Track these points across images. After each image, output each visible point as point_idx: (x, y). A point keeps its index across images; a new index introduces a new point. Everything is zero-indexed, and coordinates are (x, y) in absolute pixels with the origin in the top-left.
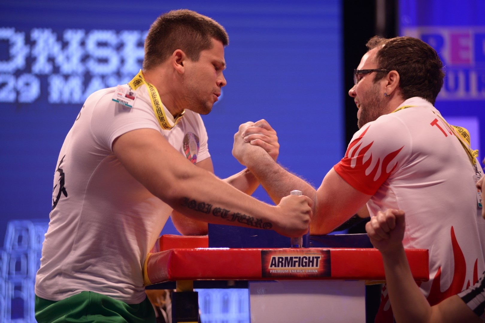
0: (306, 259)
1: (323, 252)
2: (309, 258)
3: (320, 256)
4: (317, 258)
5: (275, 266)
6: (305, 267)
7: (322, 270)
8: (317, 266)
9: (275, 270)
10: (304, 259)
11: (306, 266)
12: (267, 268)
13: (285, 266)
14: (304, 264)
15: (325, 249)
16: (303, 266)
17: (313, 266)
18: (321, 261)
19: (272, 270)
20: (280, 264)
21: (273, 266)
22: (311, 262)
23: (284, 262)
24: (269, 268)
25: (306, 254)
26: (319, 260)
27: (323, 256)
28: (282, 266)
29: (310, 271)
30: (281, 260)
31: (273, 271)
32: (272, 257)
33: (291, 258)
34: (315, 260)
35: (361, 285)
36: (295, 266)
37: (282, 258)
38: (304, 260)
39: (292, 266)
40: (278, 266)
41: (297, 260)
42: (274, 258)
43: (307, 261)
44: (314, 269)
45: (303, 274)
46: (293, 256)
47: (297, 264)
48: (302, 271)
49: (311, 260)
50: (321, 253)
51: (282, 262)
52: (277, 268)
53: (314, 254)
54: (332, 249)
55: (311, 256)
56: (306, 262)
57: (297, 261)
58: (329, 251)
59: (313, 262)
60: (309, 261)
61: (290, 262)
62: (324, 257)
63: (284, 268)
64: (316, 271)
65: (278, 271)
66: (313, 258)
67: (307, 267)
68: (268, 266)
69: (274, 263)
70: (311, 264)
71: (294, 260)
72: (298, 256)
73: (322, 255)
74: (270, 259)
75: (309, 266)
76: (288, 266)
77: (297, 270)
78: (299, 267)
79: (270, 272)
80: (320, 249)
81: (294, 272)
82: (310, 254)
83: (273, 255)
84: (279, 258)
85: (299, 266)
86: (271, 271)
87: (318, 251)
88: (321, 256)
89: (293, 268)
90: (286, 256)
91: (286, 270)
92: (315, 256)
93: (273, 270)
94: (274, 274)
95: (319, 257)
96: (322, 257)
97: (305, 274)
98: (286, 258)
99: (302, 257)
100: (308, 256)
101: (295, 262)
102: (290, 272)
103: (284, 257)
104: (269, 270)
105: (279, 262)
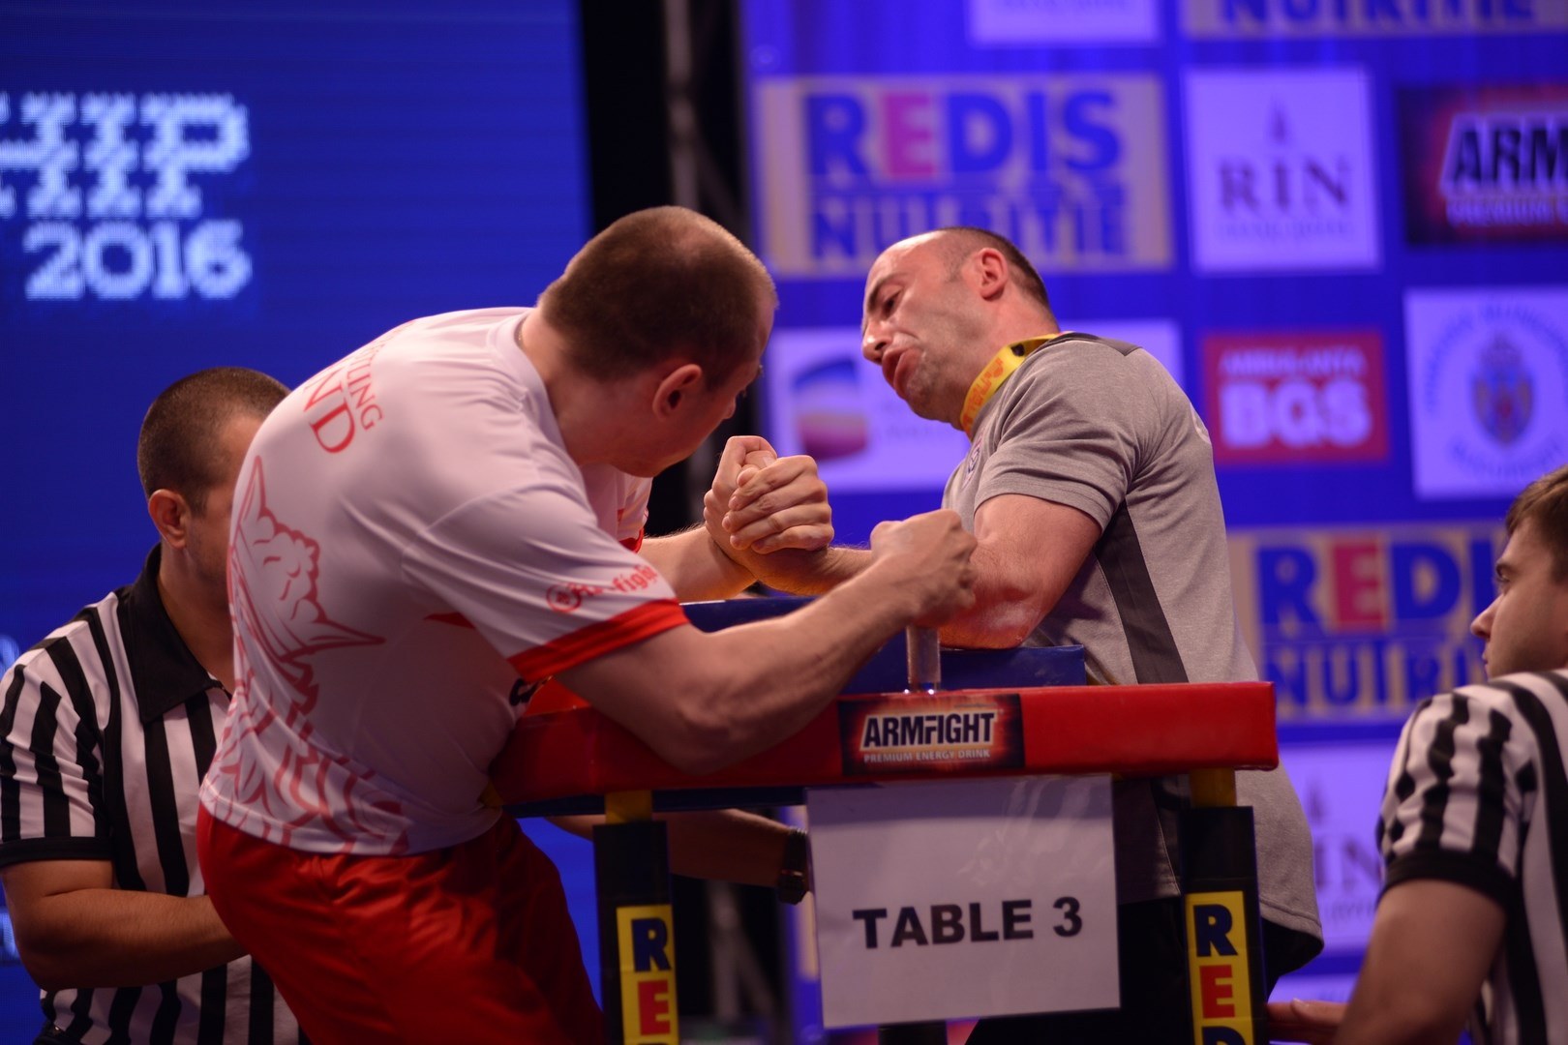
0: (959, 721)
1: (1001, 700)
2: (967, 717)
3: (994, 711)
4: (988, 717)
5: (878, 744)
6: (955, 745)
7: (1001, 749)
8: (987, 738)
9: (876, 753)
10: (953, 721)
11: (958, 740)
12: (858, 749)
13: (904, 743)
14: (953, 735)
15: (1008, 692)
16: (950, 740)
17: (976, 739)
18: (997, 725)
19: (869, 753)
20: (891, 737)
21: (872, 744)
22: (971, 728)
23: (899, 731)
24: (862, 748)
25: (956, 707)
26: (993, 721)
27: (1002, 711)
28: (895, 743)
29: (968, 754)
30: (891, 726)
31: (873, 758)
32: (868, 717)
33: (919, 720)
34: (982, 722)
36: (928, 741)
37: (895, 721)
38: (954, 724)
39: (920, 742)
40: (886, 743)
42: (874, 723)
43: (961, 725)
44: (980, 748)
45: (950, 762)
46: (924, 714)
47: (935, 735)
48: (948, 753)
49: (971, 722)
50: (995, 704)
51: (894, 732)
52: (882, 748)
53: (979, 706)
54: (1025, 691)
55: (971, 713)
56: (957, 731)
57: (933, 729)
58: (1016, 698)
59: (975, 728)
60: (967, 727)
62: (1006, 714)
63: (900, 747)
64: (986, 754)
65: (885, 756)
66: (976, 717)
67: (962, 744)
68: (859, 744)
69: (873, 734)
70: (971, 733)
71: (927, 724)
72: (937, 713)
73: (998, 708)
74: (862, 725)
75: (966, 739)
76: (912, 742)
77: (936, 751)
78: (941, 745)
79: (863, 759)
80: (993, 691)
81: (927, 758)
82: (967, 707)
83: (869, 713)
84: (886, 721)
85: (940, 740)
86: (866, 758)
87: (988, 698)
88: (997, 713)
89: (925, 746)
90: (906, 715)
91: (905, 755)
92: (980, 711)
93: (872, 753)
94: (876, 765)
95: (992, 715)
96: (999, 714)
97: (956, 762)
98: (906, 721)
99: (946, 715)
100: (961, 714)
101: (930, 730)
102: (918, 758)
103: (899, 717)
104: (861, 755)
105: (886, 731)
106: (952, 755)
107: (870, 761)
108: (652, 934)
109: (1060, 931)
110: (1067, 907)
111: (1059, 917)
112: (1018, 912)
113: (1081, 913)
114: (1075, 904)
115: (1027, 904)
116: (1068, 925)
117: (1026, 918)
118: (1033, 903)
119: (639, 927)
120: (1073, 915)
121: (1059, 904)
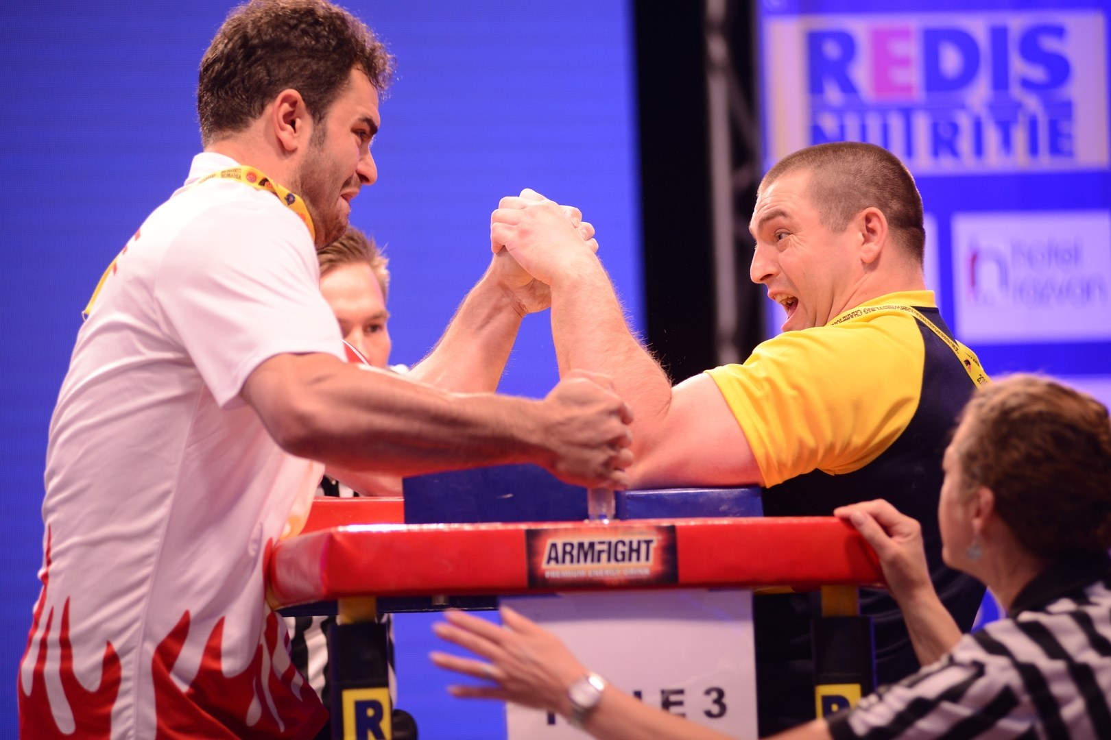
0: (624, 543)
1: (660, 529)
2: (631, 543)
3: (654, 538)
4: (648, 542)
5: (556, 559)
6: (621, 564)
7: (659, 568)
8: (647, 558)
9: (555, 570)
10: (620, 546)
11: (623, 560)
12: (539, 568)
13: (578, 561)
14: (620, 556)
15: (666, 522)
16: (616, 560)
17: (638, 559)
18: (656, 549)
19: (550, 570)
20: (568, 558)
21: (553, 563)
22: (634, 551)
23: (575, 553)
24: (544, 566)
25: (624, 534)
26: (653, 546)
27: (660, 538)
28: (572, 561)
29: (632, 572)
30: (568, 548)
31: (553, 574)
32: (549, 542)
33: (592, 545)
34: (643, 547)
35: (744, 599)
36: (599, 560)
37: (572, 545)
38: (621, 548)
39: (593, 561)
40: (564, 561)
41: (605, 547)
42: (554, 546)
43: (626, 549)
44: (643, 567)
45: (617, 578)
46: (596, 539)
47: (604, 556)
48: (615, 570)
49: (635, 546)
50: (655, 532)
51: (571, 553)
52: (560, 566)
53: (641, 533)
54: (680, 523)
55: (635, 540)
56: (623, 553)
57: (603, 551)
58: (672, 529)
59: (638, 551)
60: (631, 550)
61: (588, 551)
62: (663, 541)
63: (575, 565)
64: (647, 571)
65: (563, 572)
66: (639, 543)
67: (626, 564)
68: (540, 563)
69: (553, 555)
70: (634, 555)
71: (598, 547)
72: (606, 539)
73: (658, 536)
74: (544, 548)
75: (630, 559)
76: (585, 560)
77: (605, 569)
78: (609, 564)
79: (544, 574)
80: (653, 522)
81: (599, 574)
82: (632, 534)
83: (550, 539)
84: (565, 545)
85: (609, 560)
86: (548, 574)
87: (650, 527)
88: (657, 540)
89: (596, 565)
90: (581, 540)
91: (580, 571)
92: (643, 538)
93: (552, 570)
94: (555, 580)
95: (652, 541)
97: (622, 578)
98: (581, 545)
99: (614, 540)
100: (627, 540)
101: (600, 552)
102: (590, 574)
103: (575, 542)
104: (544, 571)
105: (565, 552)
106: (618, 572)
107: (550, 577)
108: (370, 712)
109: (709, 714)
110: (714, 695)
111: (708, 703)
112: (673, 698)
113: (726, 700)
114: (721, 693)
115: (681, 692)
116: (715, 709)
117: (680, 703)
118: (687, 692)
119: (361, 706)
120: (719, 701)
121: (708, 692)
